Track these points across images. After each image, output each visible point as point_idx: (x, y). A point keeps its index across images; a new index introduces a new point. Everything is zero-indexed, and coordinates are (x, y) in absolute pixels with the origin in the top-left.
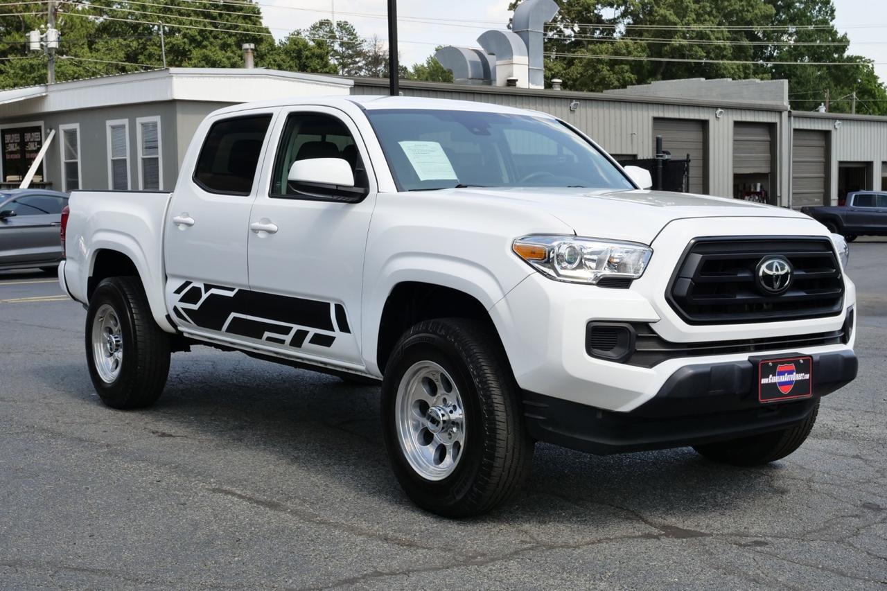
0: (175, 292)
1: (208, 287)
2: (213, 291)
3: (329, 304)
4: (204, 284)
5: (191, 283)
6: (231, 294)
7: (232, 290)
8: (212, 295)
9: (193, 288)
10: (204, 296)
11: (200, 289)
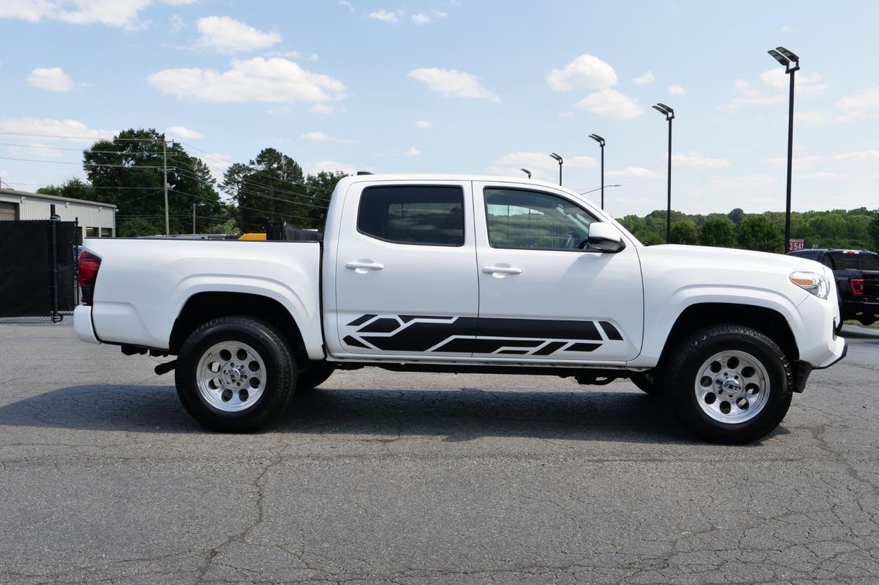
1: (406, 318)
7: (450, 318)
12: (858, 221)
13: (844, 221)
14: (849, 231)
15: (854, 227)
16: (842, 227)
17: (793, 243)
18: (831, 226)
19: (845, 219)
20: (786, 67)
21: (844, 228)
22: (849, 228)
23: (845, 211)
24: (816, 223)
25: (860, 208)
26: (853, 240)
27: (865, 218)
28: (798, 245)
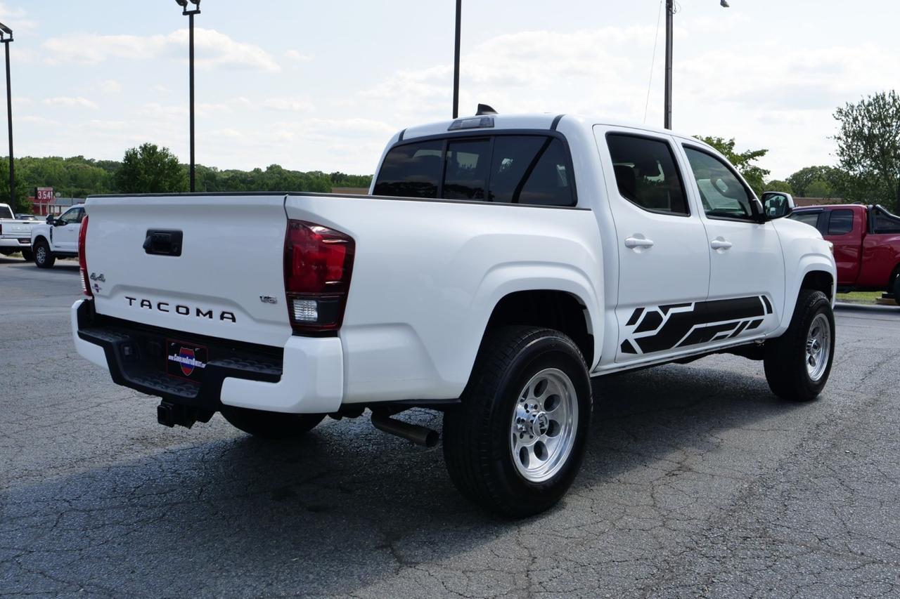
0: (628, 324)
1: (665, 309)
2: (672, 311)
3: (758, 297)
4: (660, 307)
5: (642, 310)
6: (691, 309)
7: (689, 305)
8: (673, 315)
9: (648, 314)
10: (666, 318)
11: (656, 313)
12: (78, 169)
13: (65, 169)
14: (71, 178)
15: (76, 176)
16: (65, 175)
17: (42, 192)
18: (53, 173)
19: (65, 167)
20: (183, 7)
21: (67, 176)
22: (71, 176)
23: (62, 158)
24: (37, 169)
25: (77, 156)
26: (79, 189)
27: (86, 167)
28: (47, 193)
